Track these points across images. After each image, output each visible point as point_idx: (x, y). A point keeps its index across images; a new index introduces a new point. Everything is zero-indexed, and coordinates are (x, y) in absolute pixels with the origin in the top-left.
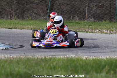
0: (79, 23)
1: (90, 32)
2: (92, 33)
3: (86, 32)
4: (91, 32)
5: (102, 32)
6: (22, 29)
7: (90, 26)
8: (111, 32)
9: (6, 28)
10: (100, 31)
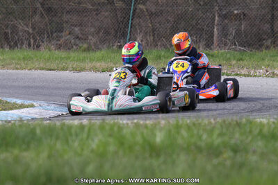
1: (245, 76)
2: (251, 76)
4: (248, 76)
5: (274, 75)
6: (80, 71)
9: (42, 69)
10: (267, 72)
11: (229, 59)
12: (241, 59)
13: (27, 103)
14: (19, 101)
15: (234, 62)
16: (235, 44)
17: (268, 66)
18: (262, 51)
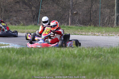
0: (71, 28)
1: (84, 35)
2: (86, 35)
3: (81, 35)
4: (85, 35)
5: (95, 35)
6: (23, 33)
7: (82, 30)
8: (102, 34)
10: (92, 33)
11: (77, 29)
12: (82, 29)
13: (7, 44)
14: (4, 43)
15: (79, 30)
16: (78, 24)
17: (92, 31)
18: (88, 26)
